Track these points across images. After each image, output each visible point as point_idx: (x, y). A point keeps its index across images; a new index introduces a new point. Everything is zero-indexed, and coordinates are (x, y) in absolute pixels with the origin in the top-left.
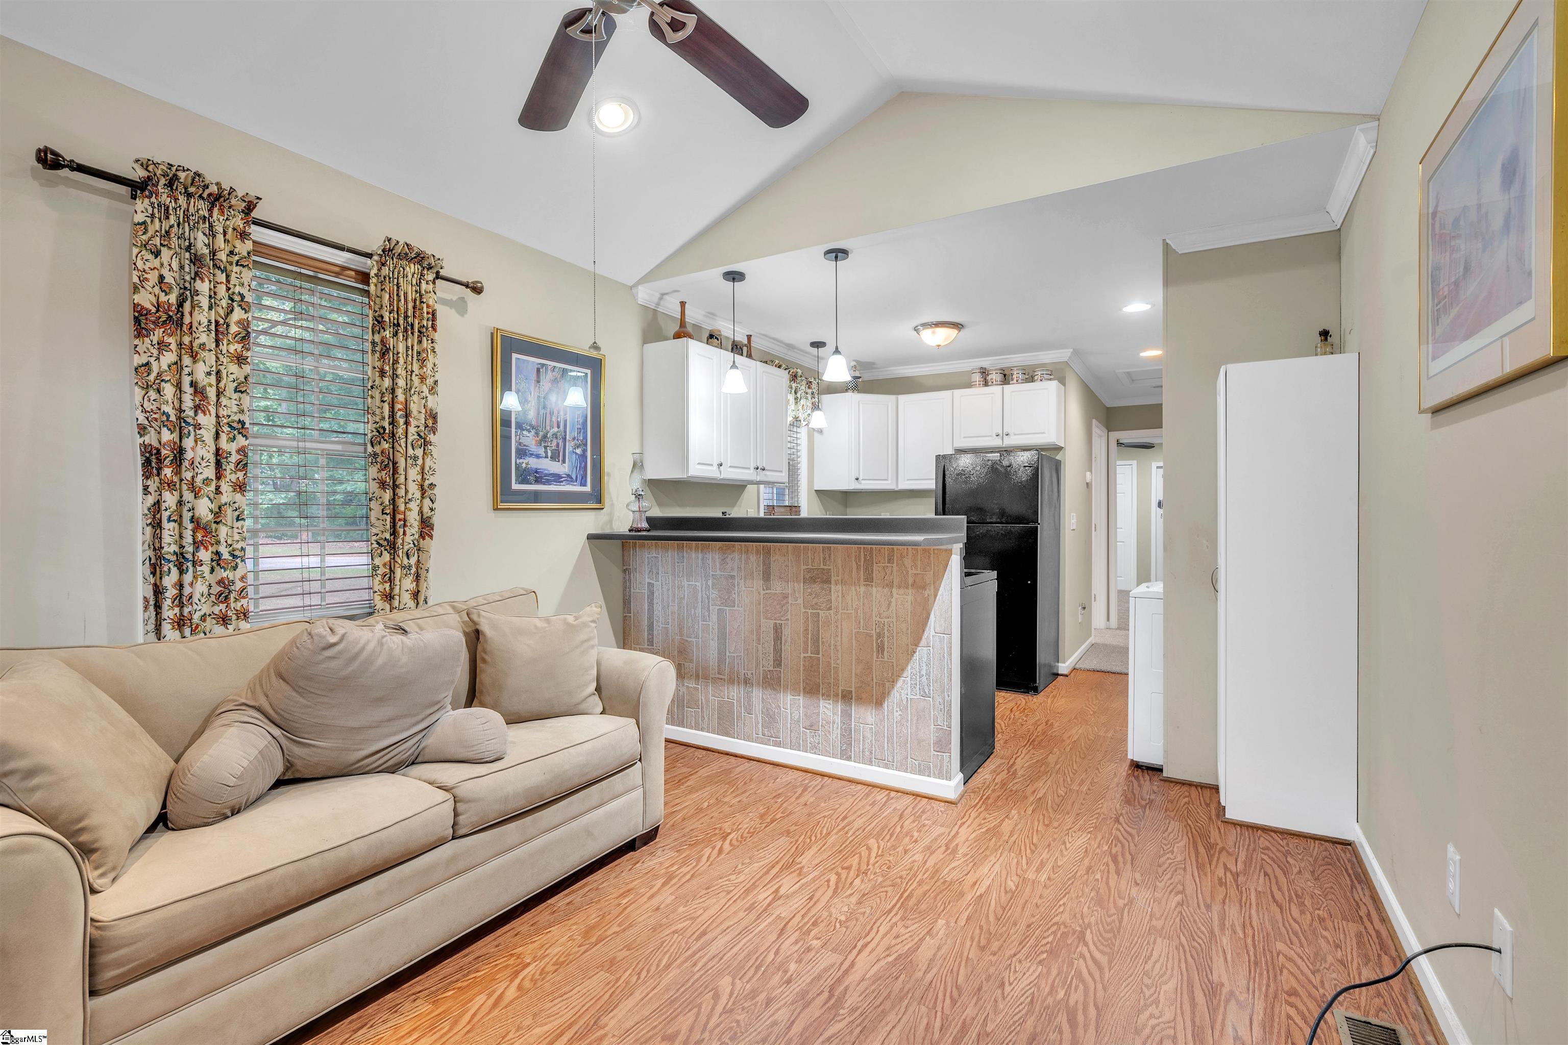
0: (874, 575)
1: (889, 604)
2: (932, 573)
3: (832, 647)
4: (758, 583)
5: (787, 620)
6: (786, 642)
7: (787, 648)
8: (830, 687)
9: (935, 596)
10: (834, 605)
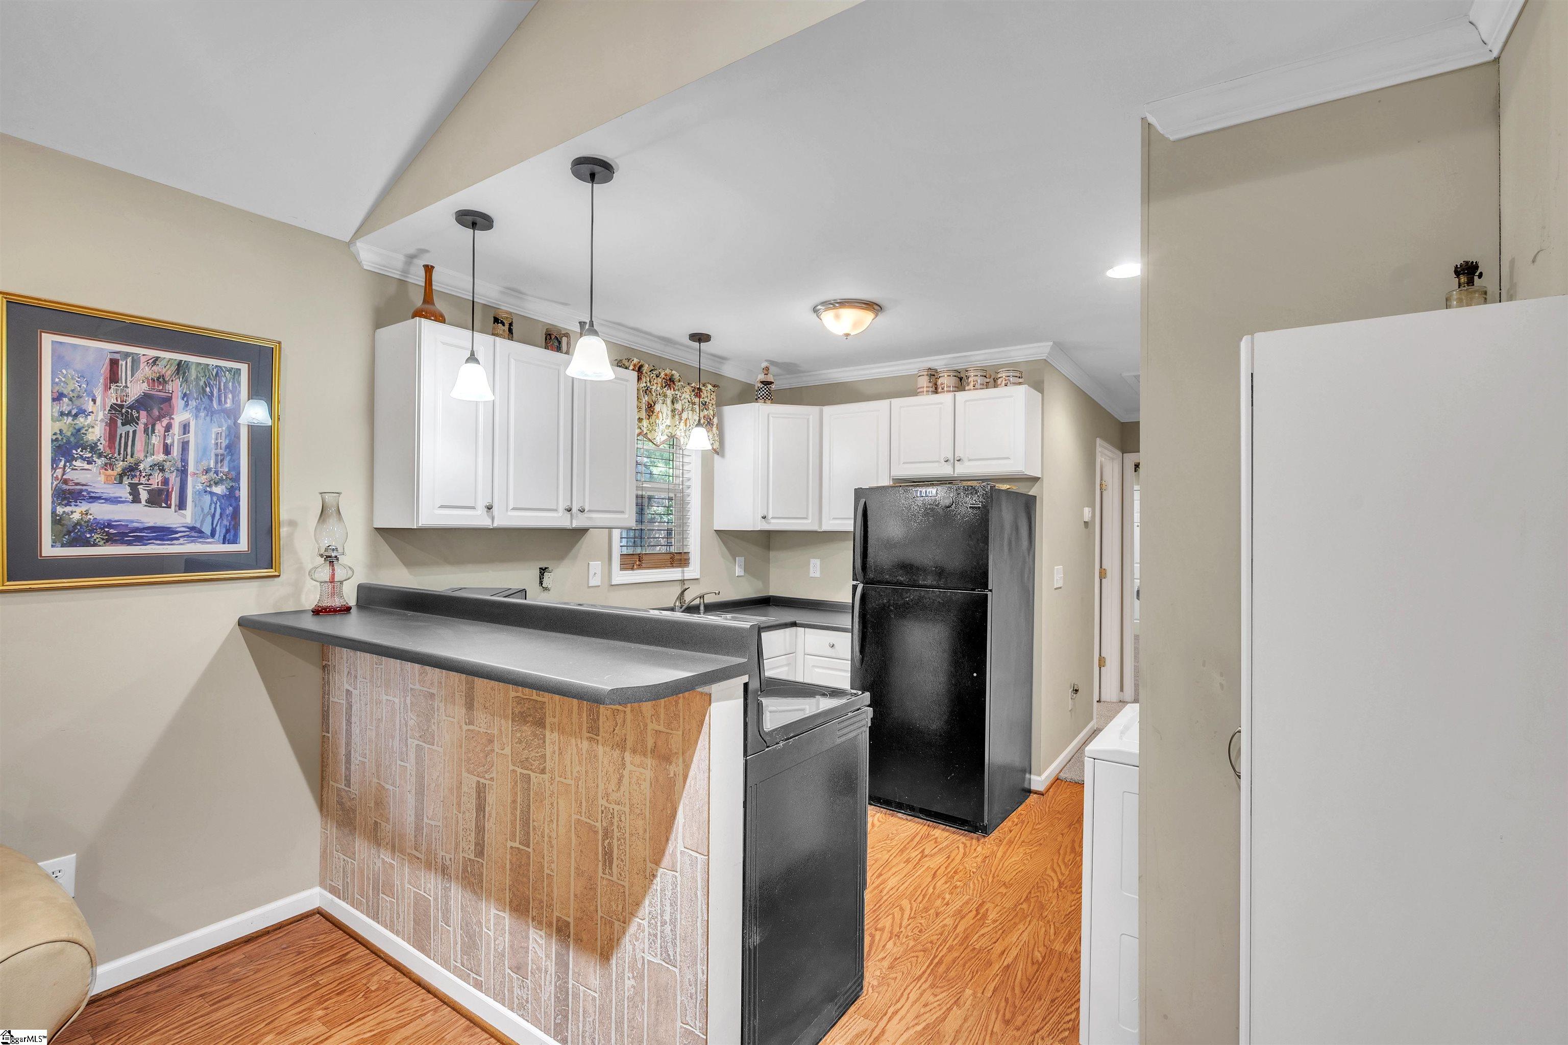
0: (601, 724)
1: (620, 780)
2: (680, 733)
3: (546, 839)
4: (460, 711)
5: (492, 779)
6: (490, 816)
7: (490, 825)
8: (542, 907)
9: (685, 777)
10: (549, 765)
